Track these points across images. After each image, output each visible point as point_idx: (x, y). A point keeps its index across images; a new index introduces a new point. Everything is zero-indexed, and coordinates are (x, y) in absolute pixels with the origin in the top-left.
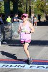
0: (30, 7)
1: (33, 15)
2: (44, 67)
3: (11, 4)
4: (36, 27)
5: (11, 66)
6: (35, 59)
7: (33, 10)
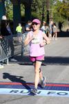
0: (48, 11)
1: (51, 23)
2: (66, 94)
3: (22, 8)
4: (56, 39)
5: (21, 92)
6: (54, 82)
7: (51, 16)
